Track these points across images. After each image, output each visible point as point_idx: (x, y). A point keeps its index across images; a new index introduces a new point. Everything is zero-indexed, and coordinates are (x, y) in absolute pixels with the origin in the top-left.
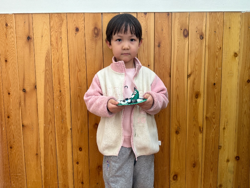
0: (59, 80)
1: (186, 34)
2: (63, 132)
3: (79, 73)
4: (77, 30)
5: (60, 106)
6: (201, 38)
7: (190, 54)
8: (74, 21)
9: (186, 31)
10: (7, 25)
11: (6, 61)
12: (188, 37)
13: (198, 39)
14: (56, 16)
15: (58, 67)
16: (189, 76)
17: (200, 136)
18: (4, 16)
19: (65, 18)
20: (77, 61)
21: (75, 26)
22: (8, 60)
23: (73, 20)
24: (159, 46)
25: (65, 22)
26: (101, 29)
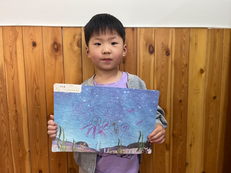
0: (15, 98)
1: (151, 50)
2: (21, 155)
3: (37, 91)
4: (34, 44)
5: (16, 127)
6: (167, 54)
7: (156, 70)
8: (31, 34)
12: (154, 53)
13: (164, 55)
14: (10, 29)
15: (13, 85)
17: (167, 153)
19: (20, 31)
20: (34, 78)
21: (32, 41)
23: (29, 34)
24: (124, 62)
25: (20, 36)
26: (61, 43)
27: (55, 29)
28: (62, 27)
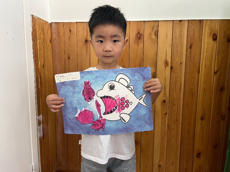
1: (215, 38)
6: (228, 41)
7: (217, 54)
9: (215, 36)
10: (70, 31)
11: (69, 58)
12: (216, 40)
13: (225, 42)
16: (215, 73)
17: (222, 123)
18: (69, 24)
20: (122, 59)
22: (70, 58)
24: (191, 47)
26: (143, 34)
27: (139, 23)
28: (144, 21)
